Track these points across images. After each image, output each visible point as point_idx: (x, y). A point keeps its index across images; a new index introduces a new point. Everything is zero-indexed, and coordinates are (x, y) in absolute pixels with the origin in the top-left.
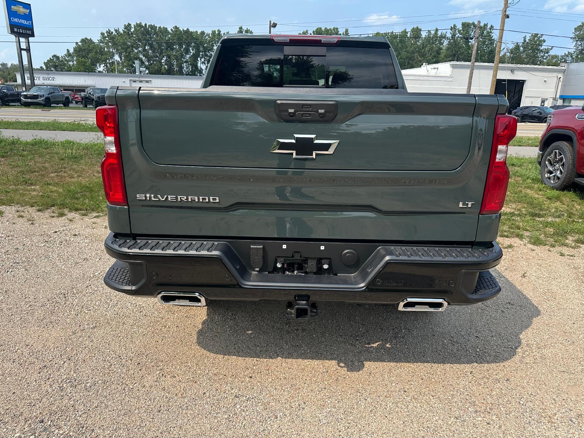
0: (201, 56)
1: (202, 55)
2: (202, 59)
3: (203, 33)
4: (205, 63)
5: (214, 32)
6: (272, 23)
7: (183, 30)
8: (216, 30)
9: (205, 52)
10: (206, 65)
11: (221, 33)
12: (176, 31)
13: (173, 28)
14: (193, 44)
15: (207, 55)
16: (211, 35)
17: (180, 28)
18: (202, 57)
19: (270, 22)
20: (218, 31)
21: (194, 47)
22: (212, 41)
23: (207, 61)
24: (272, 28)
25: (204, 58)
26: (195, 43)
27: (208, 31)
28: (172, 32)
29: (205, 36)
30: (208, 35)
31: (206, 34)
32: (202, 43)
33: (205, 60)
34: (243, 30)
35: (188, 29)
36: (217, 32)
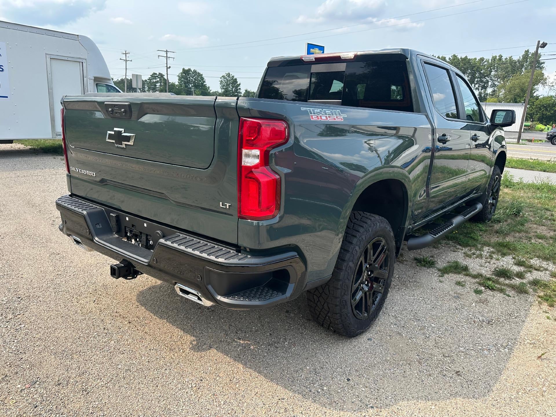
0: (475, 82)
1: (477, 81)
2: (476, 85)
3: (482, 59)
4: (478, 89)
5: (494, 58)
6: (541, 43)
7: (461, 58)
8: (498, 55)
9: (480, 78)
10: (480, 91)
11: (502, 58)
12: (454, 59)
13: (452, 57)
14: (469, 71)
15: (482, 81)
16: (490, 61)
17: (458, 57)
18: (477, 84)
19: (539, 42)
20: (499, 56)
21: (470, 73)
22: (490, 67)
23: (481, 87)
24: (540, 48)
25: (479, 84)
26: (472, 69)
27: (488, 57)
28: (449, 61)
29: (484, 62)
30: (487, 61)
31: (485, 60)
32: (478, 69)
33: (479, 86)
34: (529, 53)
35: (466, 56)
36: (498, 58)
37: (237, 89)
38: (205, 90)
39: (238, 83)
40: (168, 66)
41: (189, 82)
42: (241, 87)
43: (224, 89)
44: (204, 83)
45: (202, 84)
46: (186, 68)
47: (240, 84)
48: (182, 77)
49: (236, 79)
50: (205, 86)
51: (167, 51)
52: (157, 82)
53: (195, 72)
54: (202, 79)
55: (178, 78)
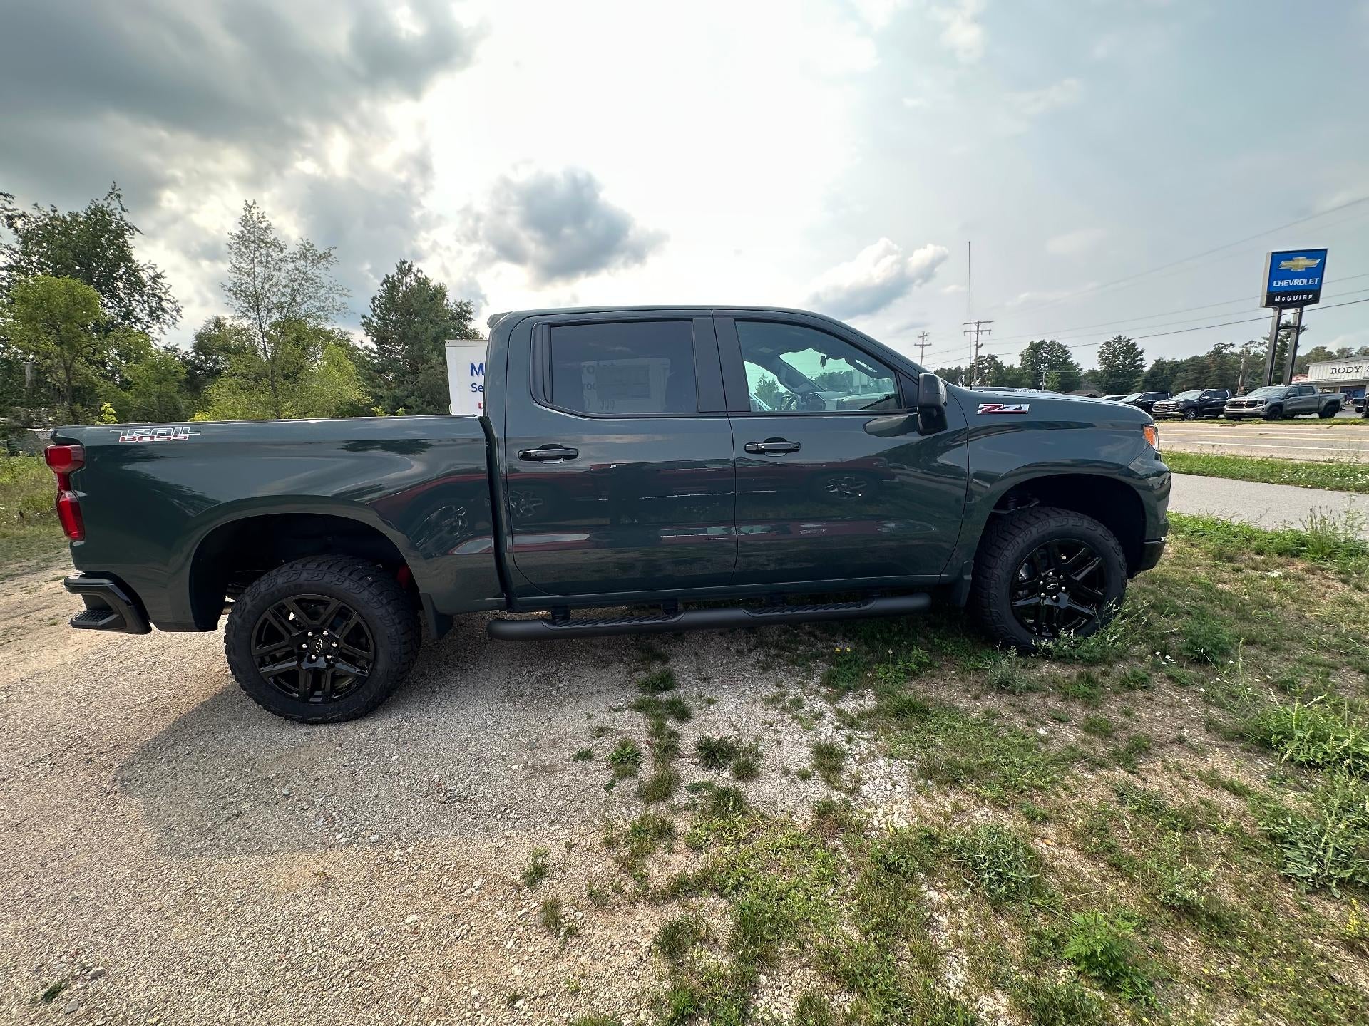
37: (1136, 362)
38: (1068, 370)
39: (1139, 350)
40: (979, 344)
41: (1039, 362)
42: (1144, 356)
43: (1105, 363)
44: (1069, 360)
45: (1065, 361)
46: (1037, 341)
47: (1142, 352)
48: (1029, 355)
49: (1134, 344)
50: (1071, 363)
51: (979, 323)
52: (985, 368)
53: (1053, 343)
54: (1065, 352)
55: (1020, 358)
